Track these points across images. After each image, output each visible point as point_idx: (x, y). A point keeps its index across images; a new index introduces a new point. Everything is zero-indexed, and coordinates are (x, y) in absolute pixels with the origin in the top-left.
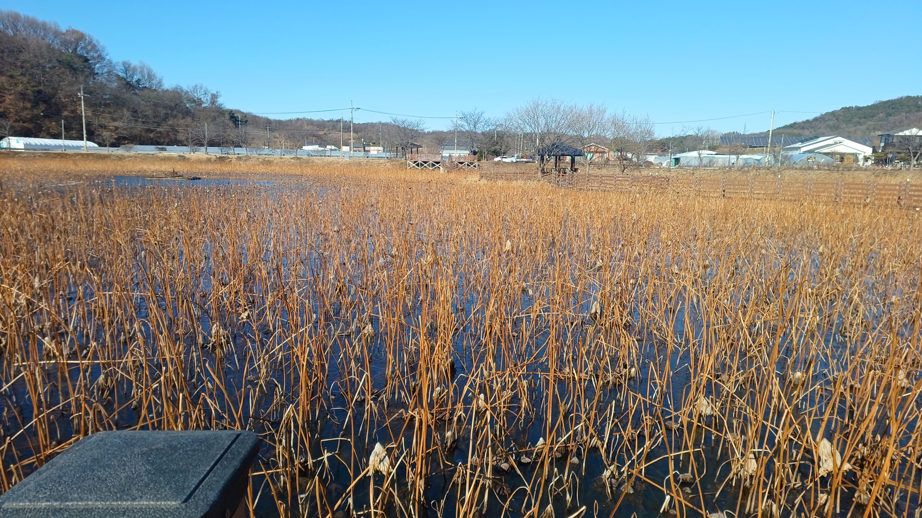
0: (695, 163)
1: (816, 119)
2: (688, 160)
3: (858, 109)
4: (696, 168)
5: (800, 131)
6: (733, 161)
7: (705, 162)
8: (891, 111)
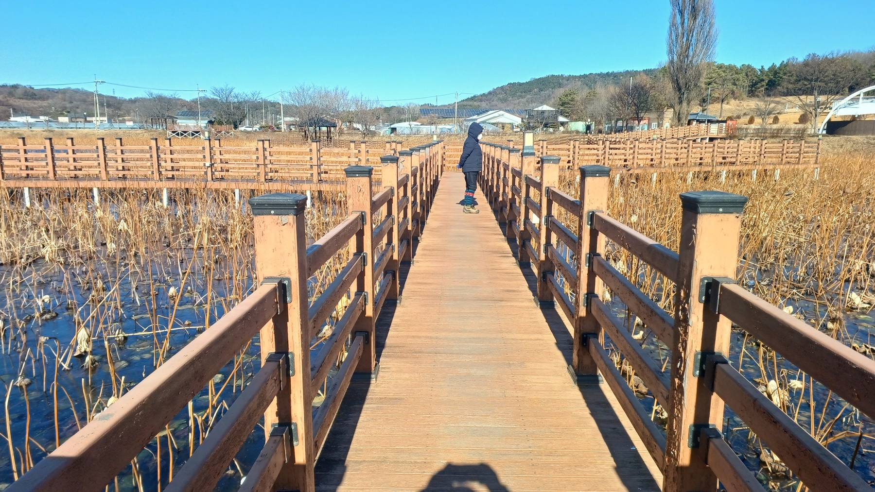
0: (407, 131)
1: (490, 93)
2: (402, 129)
3: (520, 84)
4: (408, 136)
5: (479, 103)
6: (433, 131)
7: (414, 130)
8: (542, 87)
